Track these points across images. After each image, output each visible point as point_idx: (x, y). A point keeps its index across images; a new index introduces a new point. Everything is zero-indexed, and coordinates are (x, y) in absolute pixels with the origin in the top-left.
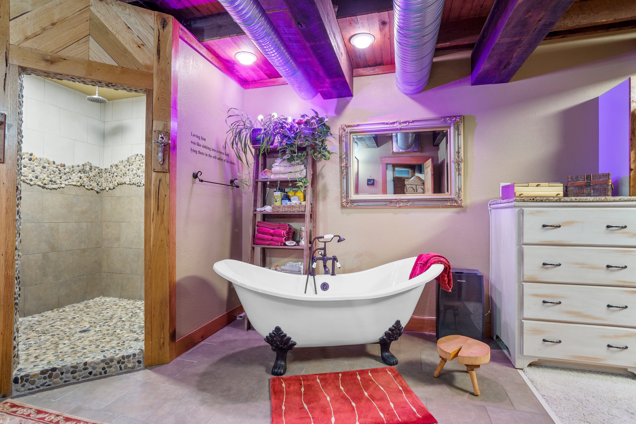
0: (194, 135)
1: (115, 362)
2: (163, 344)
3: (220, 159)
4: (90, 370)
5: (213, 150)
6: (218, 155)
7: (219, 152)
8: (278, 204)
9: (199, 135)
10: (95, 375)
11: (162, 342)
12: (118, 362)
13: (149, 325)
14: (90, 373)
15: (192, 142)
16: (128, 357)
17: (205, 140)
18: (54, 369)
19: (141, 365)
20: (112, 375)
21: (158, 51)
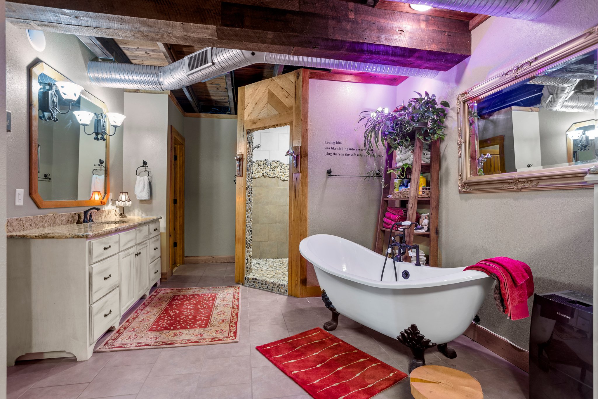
0: (328, 143)
1: (276, 286)
2: (297, 284)
3: (360, 155)
4: (267, 286)
5: (350, 149)
6: (358, 153)
7: (359, 150)
8: (396, 190)
9: (333, 142)
10: (269, 289)
11: (296, 283)
12: (278, 287)
13: (290, 270)
14: (267, 287)
15: (326, 148)
16: (282, 285)
17: (341, 143)
18: (256, 279)
19: (287, 293)
20: (274, 293)
21: (296, 95)
